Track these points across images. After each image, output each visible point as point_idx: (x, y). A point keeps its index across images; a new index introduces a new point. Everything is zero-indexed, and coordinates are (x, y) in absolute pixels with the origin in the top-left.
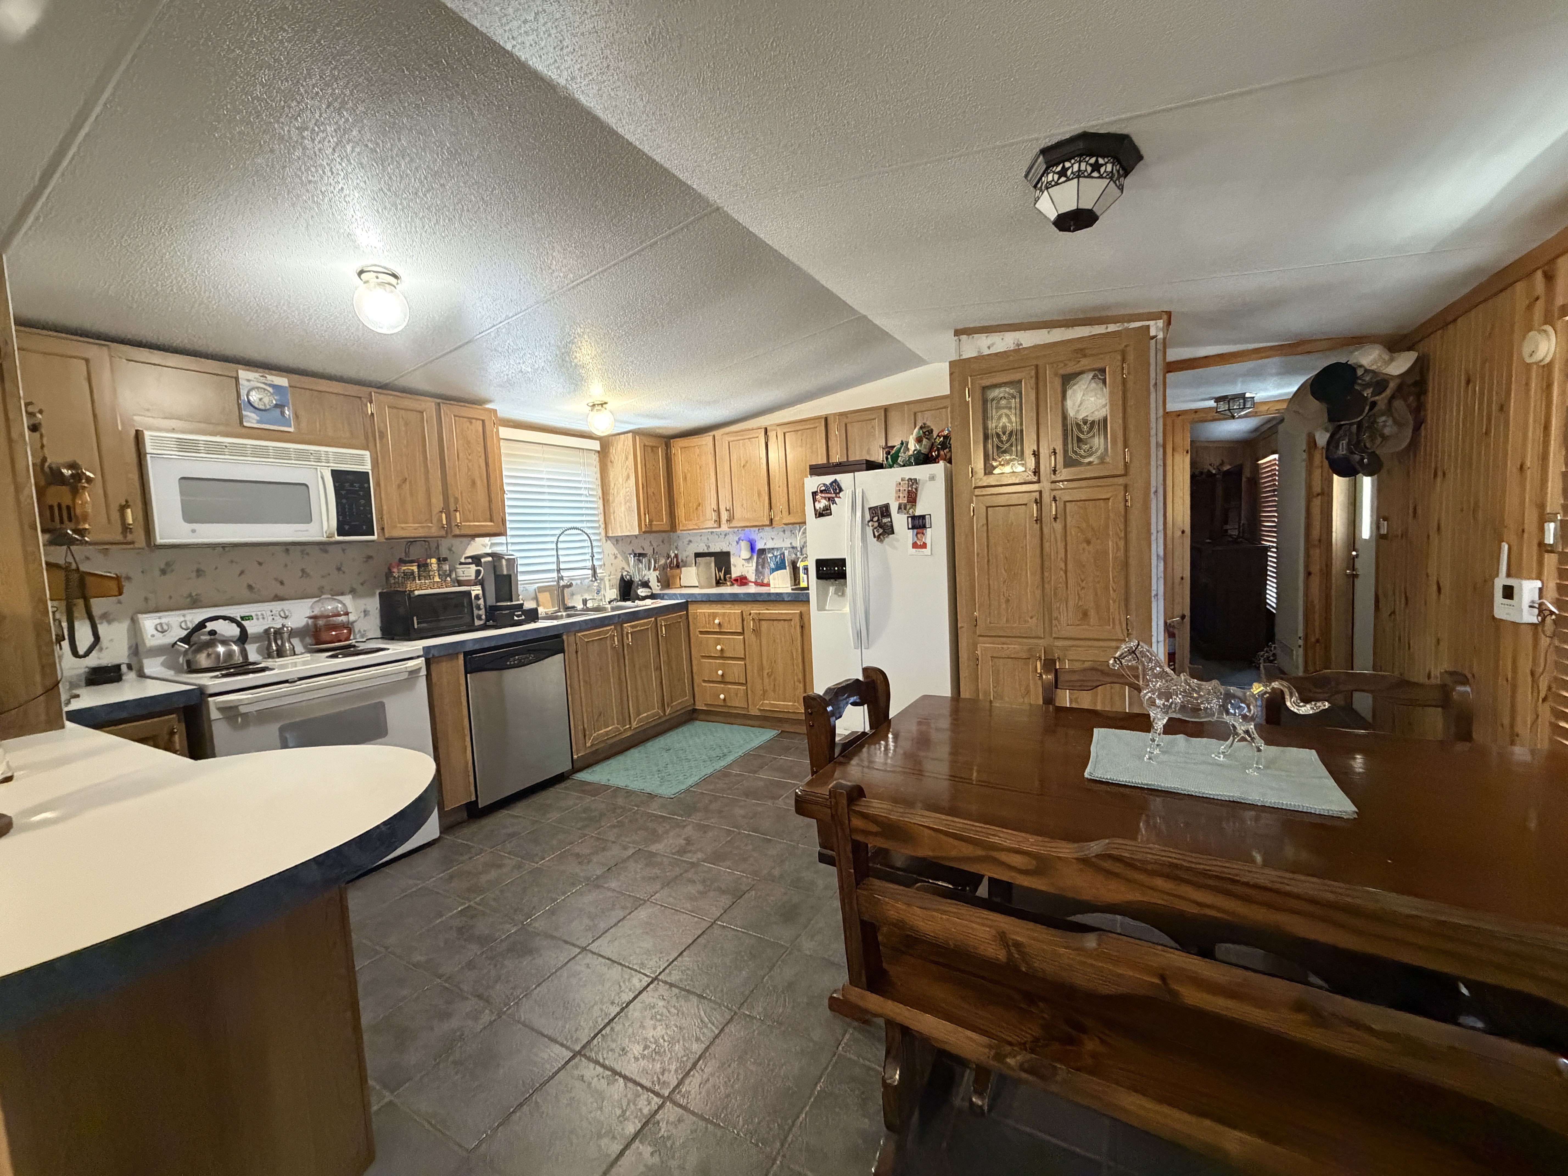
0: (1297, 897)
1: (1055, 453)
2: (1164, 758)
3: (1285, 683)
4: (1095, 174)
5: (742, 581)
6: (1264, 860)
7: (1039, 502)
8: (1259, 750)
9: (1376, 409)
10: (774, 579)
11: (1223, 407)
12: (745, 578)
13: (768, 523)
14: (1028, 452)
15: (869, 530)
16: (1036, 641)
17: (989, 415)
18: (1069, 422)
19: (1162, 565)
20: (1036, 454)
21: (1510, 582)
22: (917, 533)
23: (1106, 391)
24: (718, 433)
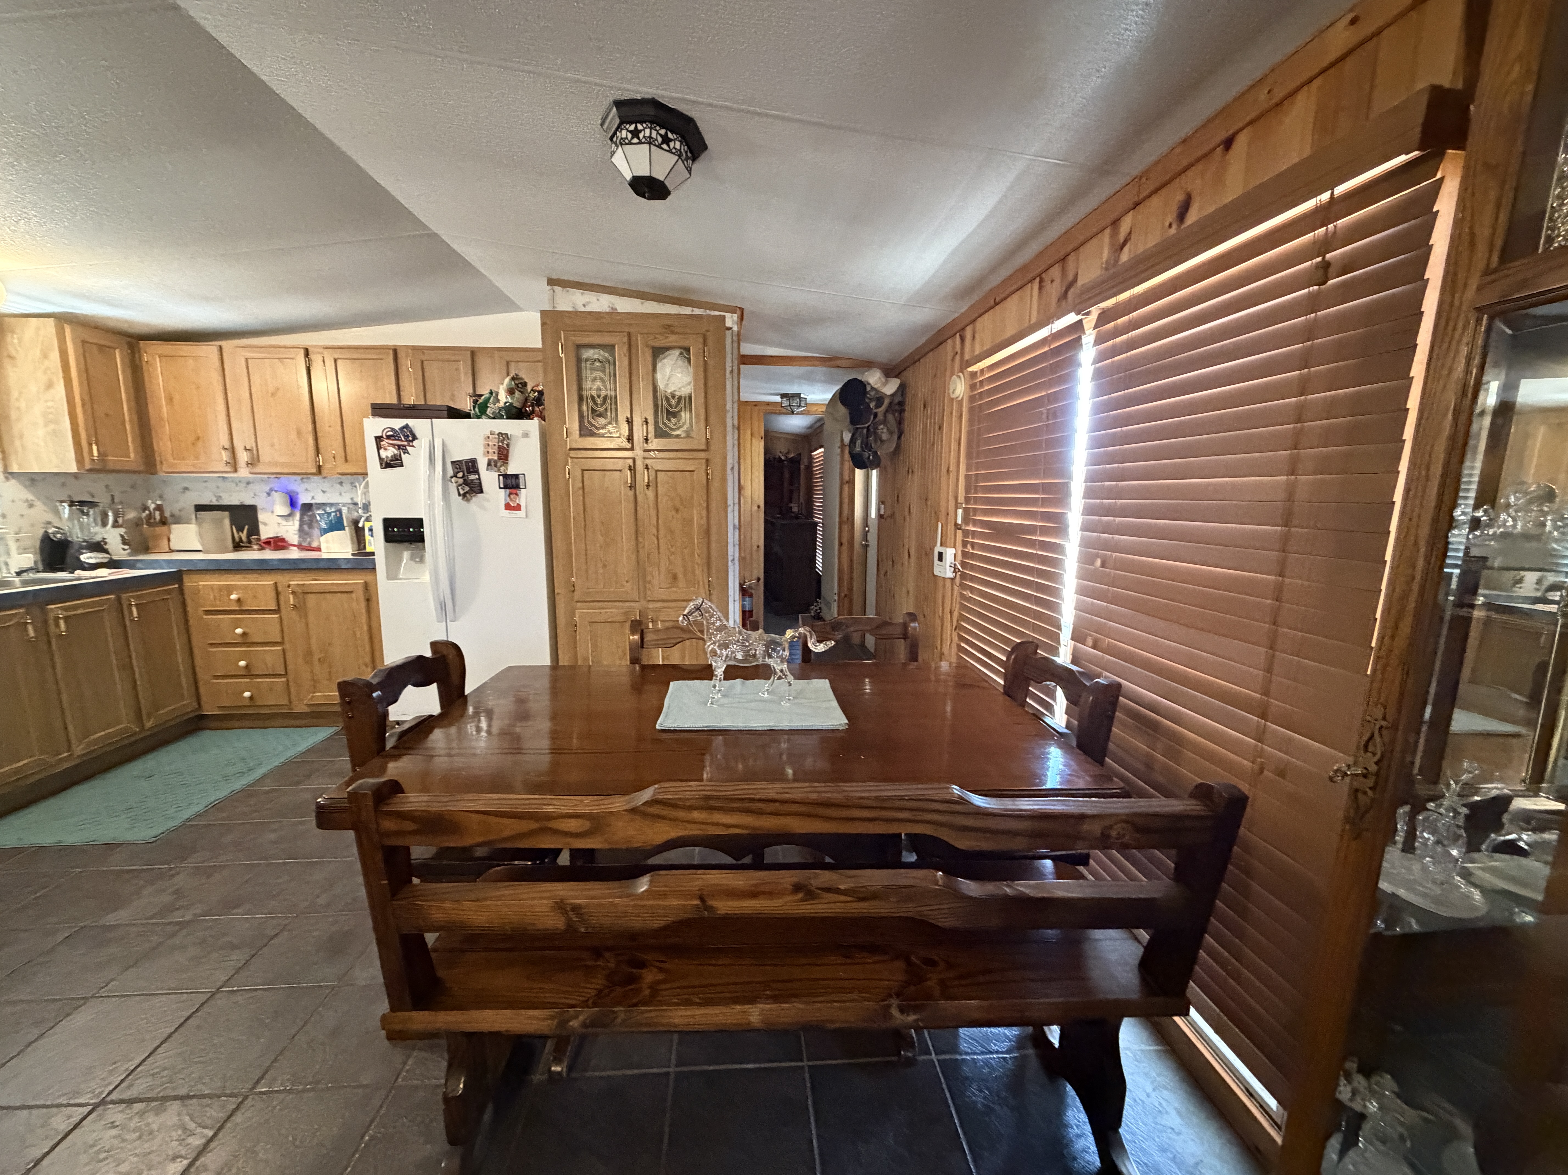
0: (795, 802)
1: (646, 422)
2: (725, 700)
3: (807, 628)
4: (665, 146)
5: (278, 543)
6: (794, 774)
7: (632, 469)
8: (790, 685)
9: (877, 419)
10: (327, 542)
11: (786, 403)
12: (283, 540)
13: (314, 470)
14: (622, 419)
15: (453, 487)
16: (633, 604)
17: (584, 375)
18: (659, 394)
19: (737, 534)
20: (630, 422)
21: (941, 549)
22: (510, 494)
23: (691, 370)
24: (228, 345)
